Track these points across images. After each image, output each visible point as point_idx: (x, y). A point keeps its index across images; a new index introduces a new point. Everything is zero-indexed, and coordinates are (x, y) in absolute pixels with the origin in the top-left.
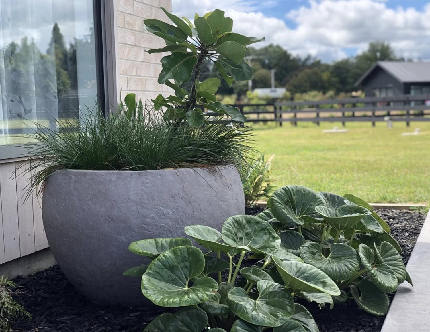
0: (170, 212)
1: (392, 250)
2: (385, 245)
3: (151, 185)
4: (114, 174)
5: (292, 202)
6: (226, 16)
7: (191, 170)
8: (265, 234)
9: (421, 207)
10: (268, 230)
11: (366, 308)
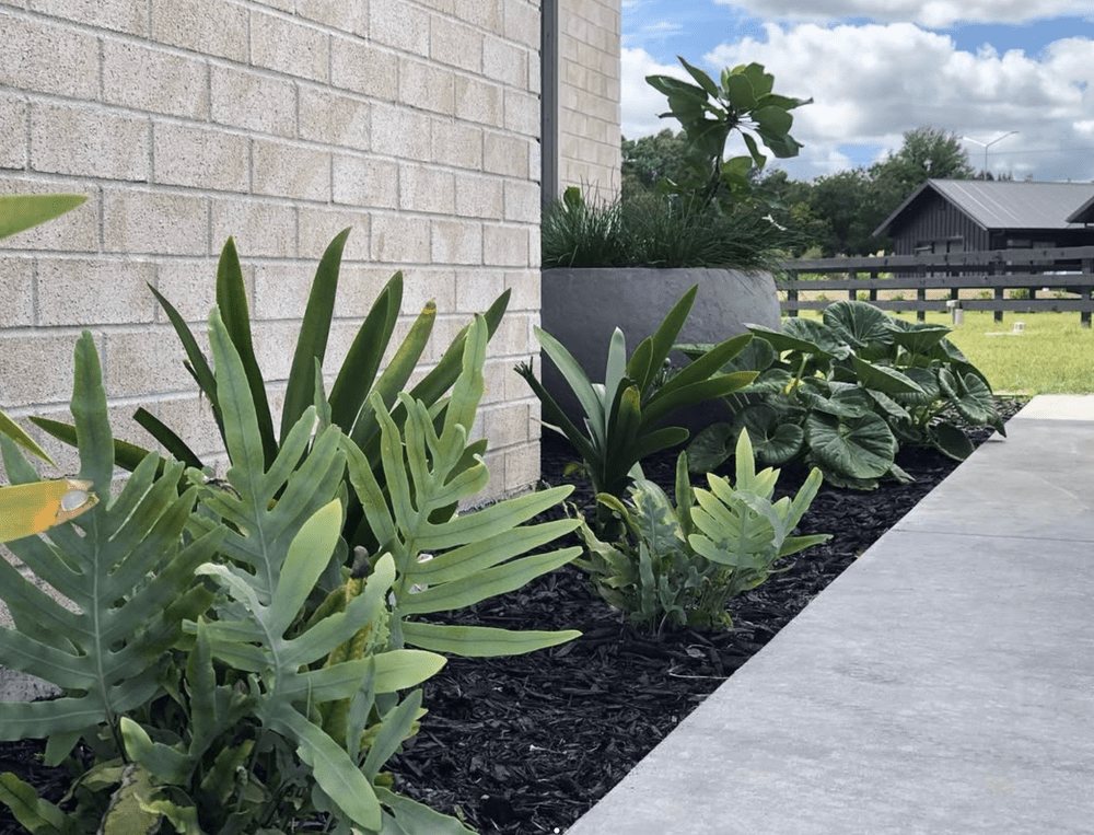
0: (701, 322)
1: (979, 386)
2: (971, 377)
3: (677, 286)
4: (629, 271)
5: (851, 321)
6: (766, 71)
7: (726, 271)
8: (829, 341)
9: (1021, 397)
10: (833, 337)
11: (946, 452)
